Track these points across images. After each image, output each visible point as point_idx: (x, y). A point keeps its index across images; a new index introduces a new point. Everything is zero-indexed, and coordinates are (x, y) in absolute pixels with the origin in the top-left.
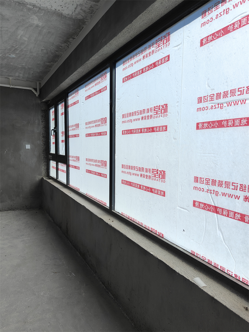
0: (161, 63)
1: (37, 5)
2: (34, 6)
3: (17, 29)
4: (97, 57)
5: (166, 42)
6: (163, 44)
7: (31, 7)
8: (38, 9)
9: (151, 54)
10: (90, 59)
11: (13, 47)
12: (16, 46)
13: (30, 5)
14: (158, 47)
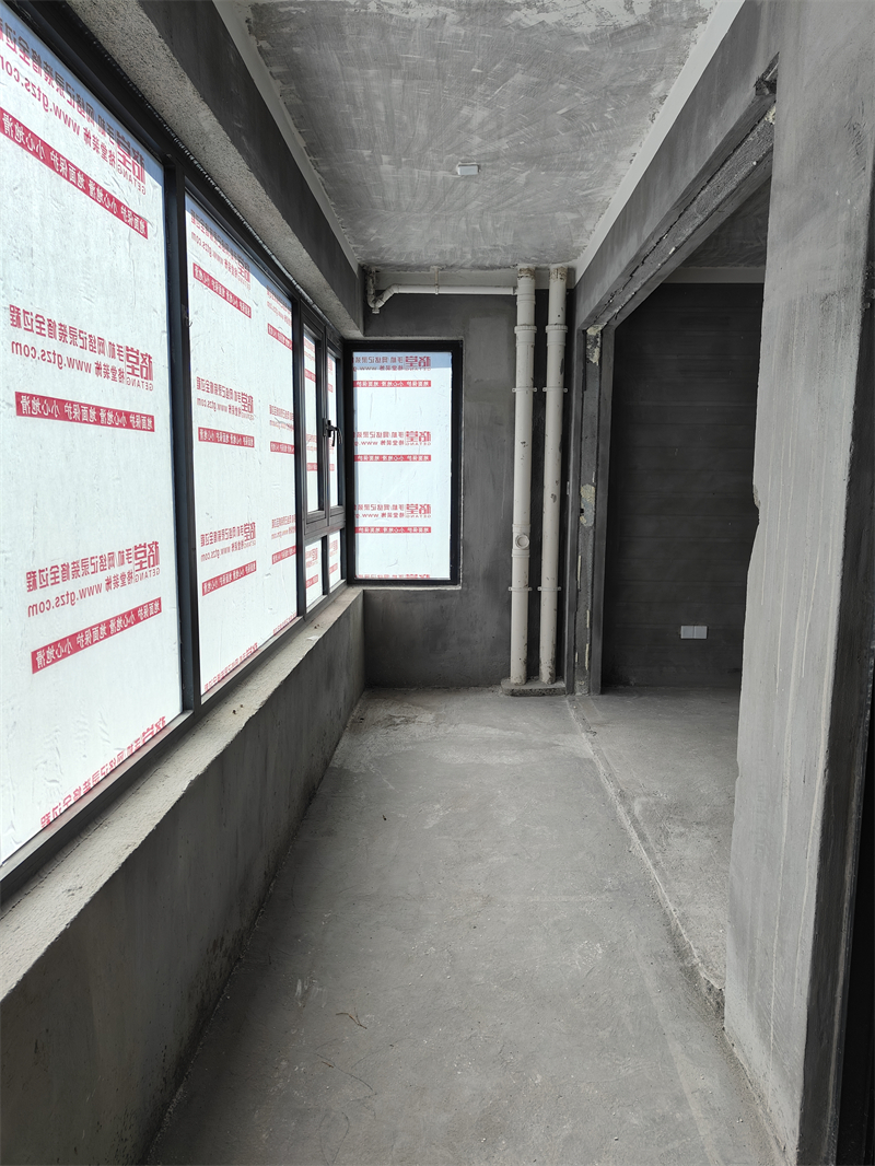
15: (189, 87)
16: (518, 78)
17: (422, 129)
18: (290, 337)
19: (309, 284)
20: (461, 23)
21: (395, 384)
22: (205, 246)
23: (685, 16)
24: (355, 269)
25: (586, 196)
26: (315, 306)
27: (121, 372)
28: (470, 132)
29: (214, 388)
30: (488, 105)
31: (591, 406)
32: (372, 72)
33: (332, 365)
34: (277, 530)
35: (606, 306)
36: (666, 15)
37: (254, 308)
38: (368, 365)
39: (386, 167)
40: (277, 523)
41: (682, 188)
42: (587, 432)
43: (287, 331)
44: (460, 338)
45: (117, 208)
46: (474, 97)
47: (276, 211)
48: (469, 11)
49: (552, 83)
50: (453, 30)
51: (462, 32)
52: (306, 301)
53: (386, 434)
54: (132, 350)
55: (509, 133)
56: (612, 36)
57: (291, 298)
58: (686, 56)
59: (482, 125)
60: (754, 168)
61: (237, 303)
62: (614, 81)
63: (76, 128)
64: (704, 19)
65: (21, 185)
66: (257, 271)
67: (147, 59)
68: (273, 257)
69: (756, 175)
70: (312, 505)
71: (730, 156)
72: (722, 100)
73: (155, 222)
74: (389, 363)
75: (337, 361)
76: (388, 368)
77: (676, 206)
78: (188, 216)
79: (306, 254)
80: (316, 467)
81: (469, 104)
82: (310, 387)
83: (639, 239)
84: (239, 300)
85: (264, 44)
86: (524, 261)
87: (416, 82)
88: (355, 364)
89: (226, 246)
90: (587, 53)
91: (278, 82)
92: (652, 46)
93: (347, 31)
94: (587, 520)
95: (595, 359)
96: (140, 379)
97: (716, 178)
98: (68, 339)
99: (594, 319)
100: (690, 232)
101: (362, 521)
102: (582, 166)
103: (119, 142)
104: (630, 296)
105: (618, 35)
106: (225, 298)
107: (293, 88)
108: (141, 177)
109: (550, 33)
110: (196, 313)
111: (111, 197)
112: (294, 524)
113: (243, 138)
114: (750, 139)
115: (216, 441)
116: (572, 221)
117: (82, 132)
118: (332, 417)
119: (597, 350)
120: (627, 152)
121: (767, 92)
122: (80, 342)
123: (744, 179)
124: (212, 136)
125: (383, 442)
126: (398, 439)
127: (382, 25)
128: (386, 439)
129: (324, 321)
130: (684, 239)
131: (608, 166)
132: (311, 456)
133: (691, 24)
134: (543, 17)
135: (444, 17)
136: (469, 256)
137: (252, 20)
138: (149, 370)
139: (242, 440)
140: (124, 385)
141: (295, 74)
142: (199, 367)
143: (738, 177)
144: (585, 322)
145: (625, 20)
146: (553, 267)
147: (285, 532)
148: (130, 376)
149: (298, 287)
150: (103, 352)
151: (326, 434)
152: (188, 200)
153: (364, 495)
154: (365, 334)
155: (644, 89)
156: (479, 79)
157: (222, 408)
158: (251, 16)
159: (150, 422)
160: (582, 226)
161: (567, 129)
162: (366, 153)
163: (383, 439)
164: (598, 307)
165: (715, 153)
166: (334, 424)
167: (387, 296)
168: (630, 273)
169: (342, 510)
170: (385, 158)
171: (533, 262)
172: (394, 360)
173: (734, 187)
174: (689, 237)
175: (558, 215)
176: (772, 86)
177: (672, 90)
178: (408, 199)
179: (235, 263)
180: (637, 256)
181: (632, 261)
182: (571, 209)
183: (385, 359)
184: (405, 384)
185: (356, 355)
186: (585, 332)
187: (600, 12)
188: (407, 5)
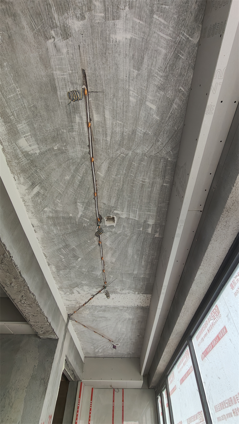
0: (222, 334)
1: (125, 306)
2: (123, 307)
3: (117, 324)
4: (174, 336)
5: (218, 314)
6: (217, 316)
7: (122, 308)
8: (126, 308)
9: (212, 327)
10: (170, 339)
11: (117, 338)
12: (119, 336)
13: (121, 307)
14: (214, 319)
87: (130, 272)
90: (82, 281)
105: (77, 286)
109: (94, 287)
187: (84, 291)
188: (129, 293)
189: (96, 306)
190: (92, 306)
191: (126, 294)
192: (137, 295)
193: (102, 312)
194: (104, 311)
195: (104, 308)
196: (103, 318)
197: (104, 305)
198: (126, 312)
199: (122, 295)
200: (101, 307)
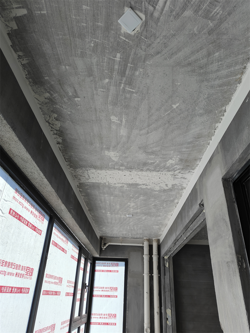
2: (119, 169)
7: (122, 168)
8: (116, 167)
15: (60, 201)
16: (142, 198)
17: (118, 207)
18: (77, 258)
19: (85, 243)
20: (127, 187)
21: (108, 271)
22: (57, 235)
23: (180, 188)
24: (99, 238)
25: (161, 222)
26: (86, 248)
27: (23, 275)
28: (130, 208)
29: (51, 277)
30: (134, 203)
31: (167, 281)
32: (106, 195)
33: (89, 265)
34: (63, 326)
35: (169, 251)
36: (176, 188)
37: (68, 251)
38: (100, 265)
39: (109, 214)
40: (63, 323)
41: (185, 225)
42: (167, 290)
43: (77, 256)
44: (127, 258)
45: (34, 228)
46: (131, 201)
47: (78, 226)
48: (130, 185)
49: (150, 199)
50: (126, 188)
51: (128, 189)
52: (83, 247)
53: (103, 288)
54: (28, 268)
55: (140, 208)
56: (163, 191)
57: (79, 247)
58: (182, 195)
59: (133, 206)
60: (203, 221)
61: (63, 250)
62: (165, 199)
63: (29, 211)
64: (185, 189)
65: (10, 226)
66: (71, 240)
67: (51, 196)
68: (76, 236)
69: (203, 223)
70: (76, 314)
71: (196, 219)
72: (192, 206)
73: (44, 231)
74: (106, 265)
75: (91, 264)
76: (106, 266)
77: (184, 228)
78: (54, 228)
79: (85, 236)
80: (79, 300)
81: (130, 202)
82: (81, 272)
83: (176, 235)
84: (64, 249)
85: (81, 190)
86: (146, 237)
87: (117, 198)
88: (96, 265)
89: (63, 235)
90: (158, 194)
91: (83, 197)
92: (173, 193)
93: (101, 188)
94: (169, 323)
95: (167, 266)
96: (28, 276)
97: (193, 223)
98: (10, 266)
99: (166, 254)
100: (189, 234)
101: (93, 320)
102: (159, 216)
103: (39, 213)
104: (175, 249)
105: (165, 191)
106: (60, 249)
107: (87, 198)
108: (43, 220)
109: (149, 190)
110: (50, 254)
111: (34, 226)
112: (69, 323)
113: (72, 210)
114: (200, 215)
115: (48, 294)
116: (158, 228)
117: (30, 211)
118: (87, 282)
119: (168, 263)
120: (171, 213)
121: (202, 206)
122: (13, 267)
123: (201, 224)
124: (64, 210)
125: (102, 290)
126: (107, 289)
127: (109, 187)
128: (103, 289)
129: (88, 252)
130: (188, 236)
131: (166, 216)
132: (78, 296)
133: (182, 189)
134: (147, 187)
135: (124, 186)
136: (130, 235)
137: (79, 185)
138: (32, 273)
139: (56, 293)
140: (23, 279)
141: (87, 195)
142: (48, 270)
143: (199, 223)
144: (163, 255)
145: (166, 188)
146: (154, 239)
147: (65, 327)
148: (26, 276)
149: (82, 244)
150: (19, 269)
151: (84, 288)
152: (55, 224)
153: (94, 310)
154: (100, 256)
155: (173, 201)
156: (132, 198)
157: (52, 283)
158: (78, 184)
159: (28, 290)
160: (160, 229)
161: (154, 208)
162: (104, 211)
163: (102, 289)
164: (167, 251)
165: (192, 218)
166: (87, 285)
167: (107, 245)
168: (175, 243)
169: (87, 315)
170: (108, 212)
171: (148, 237)
172: (108, 264)
173: (199, 225)
174: (189, 236)
175: (154, 226)
176: (203, 205)
177: (179, 202)
178: (114, 222)
179: (64, 239)
180: (176, 239)
181: (175, 240)
182: (157, 225)
183: (105, 263)
184: (110, 271)
185: (97, 262)
186: (164, 257)
187: (160, 187)
188: (115, 184)
189: (153, 171)
190: (158, 171)
191: (118, 183)
192: (106, 182)
193: (148, 162)
194: (145, 164)
195: (145, 169)
196: (150, 151)
197: (143, 172)
198: (115, 163)
199: (121, 182)
200: (148, 169)
